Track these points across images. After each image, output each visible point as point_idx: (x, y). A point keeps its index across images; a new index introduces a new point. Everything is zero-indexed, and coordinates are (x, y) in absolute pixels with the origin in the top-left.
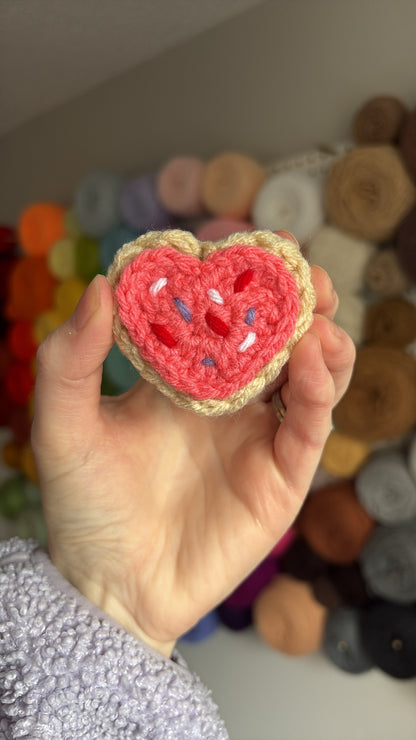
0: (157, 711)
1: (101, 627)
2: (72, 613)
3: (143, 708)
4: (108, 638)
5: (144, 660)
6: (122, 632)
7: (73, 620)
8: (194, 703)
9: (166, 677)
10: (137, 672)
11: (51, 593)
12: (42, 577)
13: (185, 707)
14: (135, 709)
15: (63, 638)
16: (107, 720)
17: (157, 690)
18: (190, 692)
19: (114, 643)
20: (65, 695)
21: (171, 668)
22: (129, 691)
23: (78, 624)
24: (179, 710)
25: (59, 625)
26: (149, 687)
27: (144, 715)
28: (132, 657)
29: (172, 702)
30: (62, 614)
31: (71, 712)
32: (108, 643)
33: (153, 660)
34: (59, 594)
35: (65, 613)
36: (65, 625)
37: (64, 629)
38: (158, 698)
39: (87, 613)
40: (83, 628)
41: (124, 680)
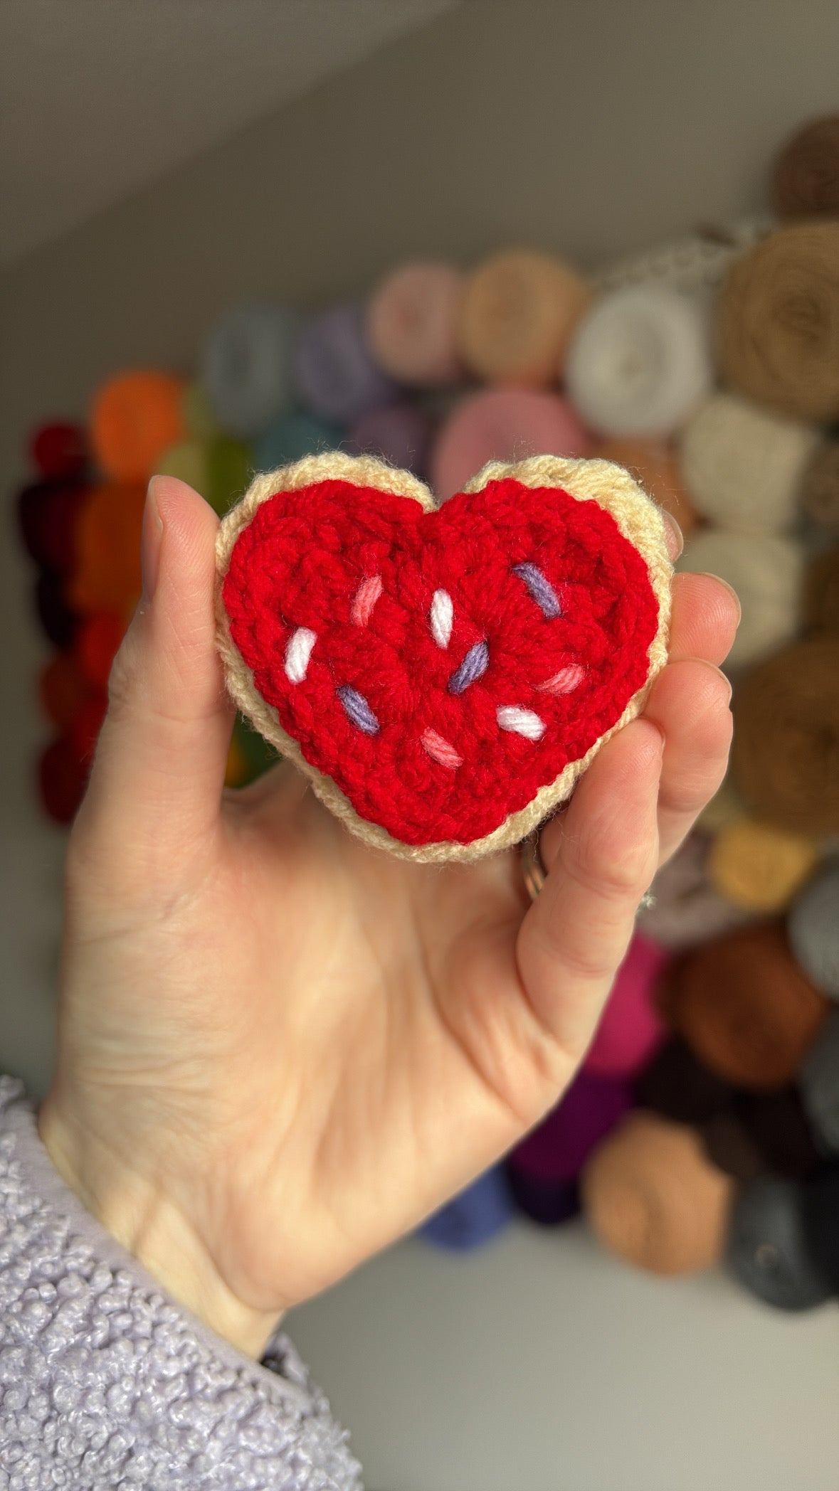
0: (211, 1474)
1: (114, 1285)
2: (57, 1249)
3: (179, 1466)
4: (123, 1311)
5: (196, 1366)
6: (158, 1300)
7: (53, 1264)
8: (295, 1464)
9: (238, 1406)
10: (178, 1390)
11: (21, 1200)
12: (9, 1162)
13: (272, 1471)
14: (161, 1467)
15: (26, 1303)
16: (102, 1481)
17: (213, 1432)
18: (290, 1438)
19: (134, 1323)
20: (17, 1422)
21: (254, 1385)
22: (151, 1430)
23: (65, 1274)
24: (258, 1476)
25: (23, 1274)
26: (198, 1424)
27: (179, 1482)
28: (168, 1357)
29: (243, 1458)
30: (33, 1251)
31: (28, 1456)
32: (123, 1321)
33: (216, 1366)
34: (37, 1202)
35: (40, 1249)
36: (36, 1274)
37: (33, 1283)
38: (214, 1448)
39: (87, 1251)
40: (72, 1286)
41: (143, 1408)
